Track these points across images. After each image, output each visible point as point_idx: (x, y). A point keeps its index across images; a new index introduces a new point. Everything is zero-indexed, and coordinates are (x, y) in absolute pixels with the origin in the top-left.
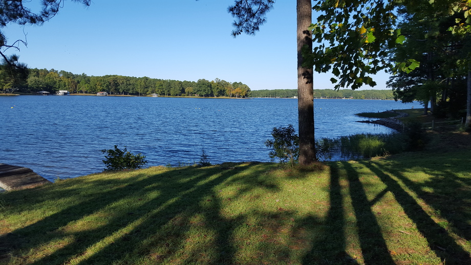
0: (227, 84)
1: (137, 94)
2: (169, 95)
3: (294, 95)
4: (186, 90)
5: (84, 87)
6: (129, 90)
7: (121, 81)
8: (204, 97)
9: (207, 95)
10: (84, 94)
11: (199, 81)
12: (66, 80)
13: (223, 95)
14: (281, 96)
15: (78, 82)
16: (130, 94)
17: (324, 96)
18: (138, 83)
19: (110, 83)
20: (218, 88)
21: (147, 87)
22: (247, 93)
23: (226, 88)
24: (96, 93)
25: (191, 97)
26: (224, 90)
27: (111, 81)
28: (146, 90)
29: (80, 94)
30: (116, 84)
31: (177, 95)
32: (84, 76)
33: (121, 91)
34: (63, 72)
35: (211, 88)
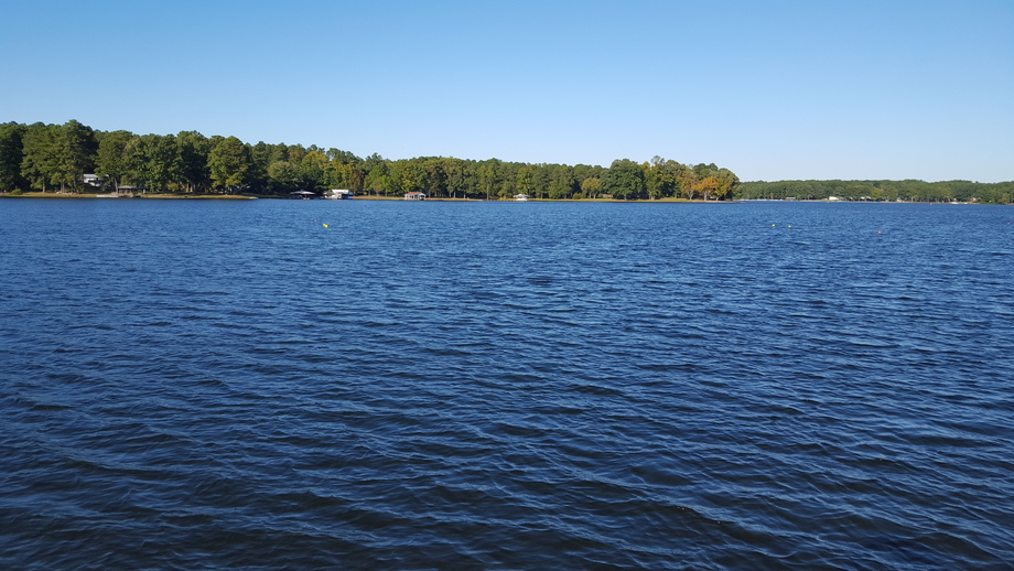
0: (683, 169)
1: (482, 196)
2: (546, 196)
3: (828, 194)
4: (585, 185)
5: (378, 182)
6: (467, 187)
7: (451, 169)
8: (625, 200)
9: (632, 196)
10: (378, 197)
11: (616, 164)
12: (343, 169)
13: (671, 194)
14: (799, 196)
15: (367, 173)
16: (468, 196)
17: (904, 196)
18: (480, 171)
19: (430, 173)
20: (659, 179)
21: (498, 181)
22: (729, 189)
23: (678, 178)
24: (402, 195)
25: (594, 199)
26: (673, 184)
27: (431, 168)
28: (496, 187)
29: (370, 197)
30: (441, 175)
31: (562, 197)
32: (376, 160)
33: (450, 189)
34: (335, 151)
35: (643, 178)
